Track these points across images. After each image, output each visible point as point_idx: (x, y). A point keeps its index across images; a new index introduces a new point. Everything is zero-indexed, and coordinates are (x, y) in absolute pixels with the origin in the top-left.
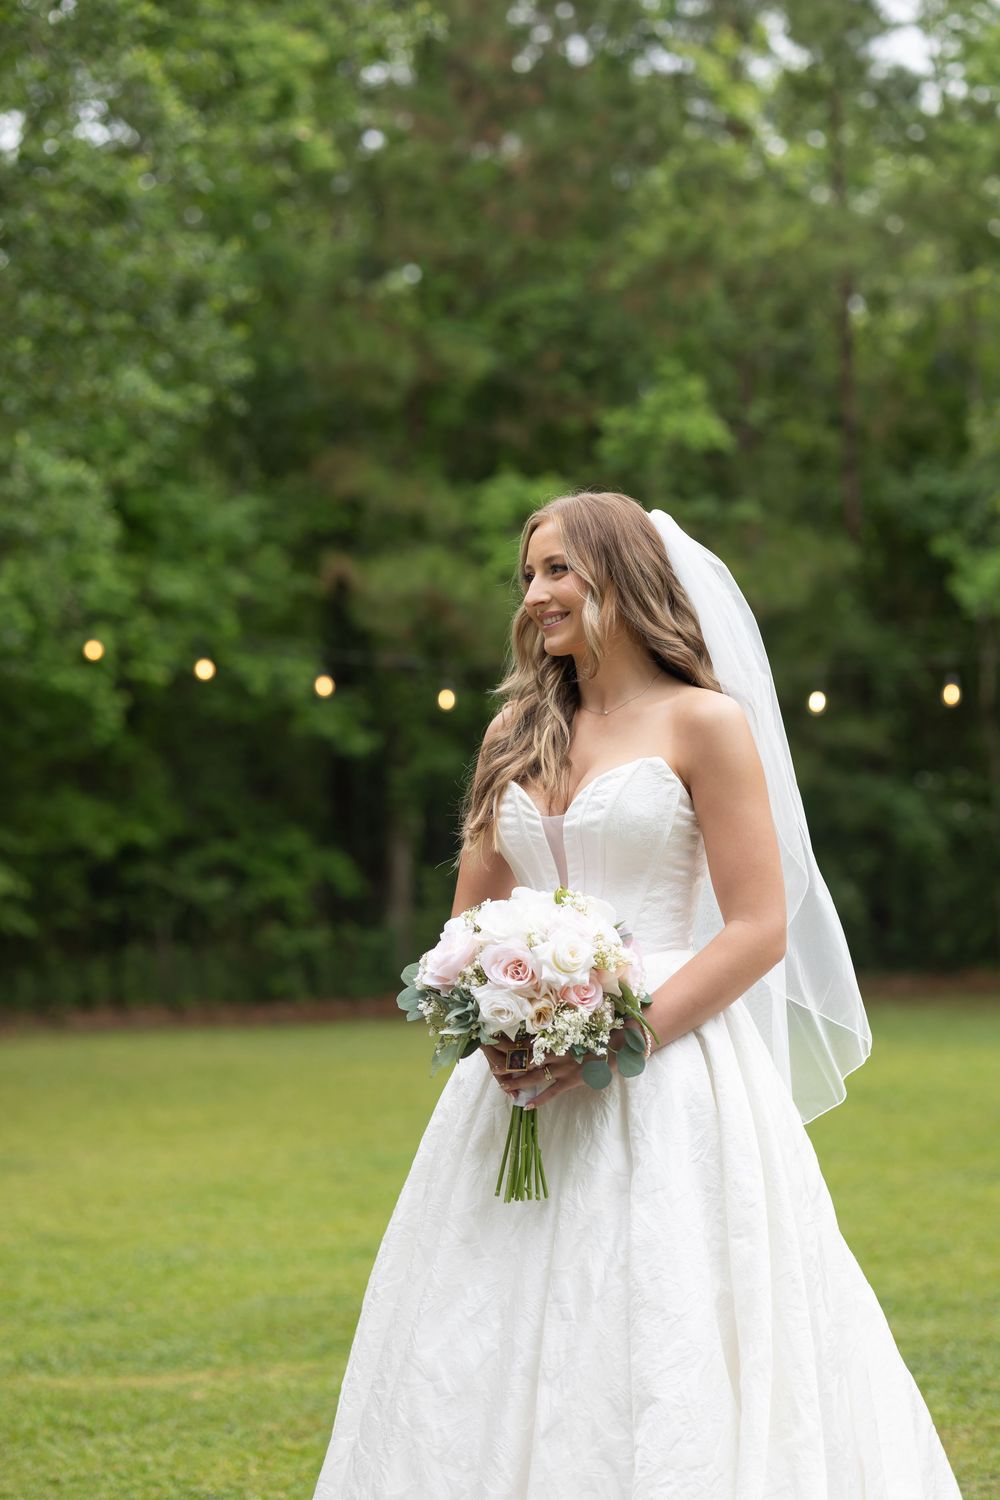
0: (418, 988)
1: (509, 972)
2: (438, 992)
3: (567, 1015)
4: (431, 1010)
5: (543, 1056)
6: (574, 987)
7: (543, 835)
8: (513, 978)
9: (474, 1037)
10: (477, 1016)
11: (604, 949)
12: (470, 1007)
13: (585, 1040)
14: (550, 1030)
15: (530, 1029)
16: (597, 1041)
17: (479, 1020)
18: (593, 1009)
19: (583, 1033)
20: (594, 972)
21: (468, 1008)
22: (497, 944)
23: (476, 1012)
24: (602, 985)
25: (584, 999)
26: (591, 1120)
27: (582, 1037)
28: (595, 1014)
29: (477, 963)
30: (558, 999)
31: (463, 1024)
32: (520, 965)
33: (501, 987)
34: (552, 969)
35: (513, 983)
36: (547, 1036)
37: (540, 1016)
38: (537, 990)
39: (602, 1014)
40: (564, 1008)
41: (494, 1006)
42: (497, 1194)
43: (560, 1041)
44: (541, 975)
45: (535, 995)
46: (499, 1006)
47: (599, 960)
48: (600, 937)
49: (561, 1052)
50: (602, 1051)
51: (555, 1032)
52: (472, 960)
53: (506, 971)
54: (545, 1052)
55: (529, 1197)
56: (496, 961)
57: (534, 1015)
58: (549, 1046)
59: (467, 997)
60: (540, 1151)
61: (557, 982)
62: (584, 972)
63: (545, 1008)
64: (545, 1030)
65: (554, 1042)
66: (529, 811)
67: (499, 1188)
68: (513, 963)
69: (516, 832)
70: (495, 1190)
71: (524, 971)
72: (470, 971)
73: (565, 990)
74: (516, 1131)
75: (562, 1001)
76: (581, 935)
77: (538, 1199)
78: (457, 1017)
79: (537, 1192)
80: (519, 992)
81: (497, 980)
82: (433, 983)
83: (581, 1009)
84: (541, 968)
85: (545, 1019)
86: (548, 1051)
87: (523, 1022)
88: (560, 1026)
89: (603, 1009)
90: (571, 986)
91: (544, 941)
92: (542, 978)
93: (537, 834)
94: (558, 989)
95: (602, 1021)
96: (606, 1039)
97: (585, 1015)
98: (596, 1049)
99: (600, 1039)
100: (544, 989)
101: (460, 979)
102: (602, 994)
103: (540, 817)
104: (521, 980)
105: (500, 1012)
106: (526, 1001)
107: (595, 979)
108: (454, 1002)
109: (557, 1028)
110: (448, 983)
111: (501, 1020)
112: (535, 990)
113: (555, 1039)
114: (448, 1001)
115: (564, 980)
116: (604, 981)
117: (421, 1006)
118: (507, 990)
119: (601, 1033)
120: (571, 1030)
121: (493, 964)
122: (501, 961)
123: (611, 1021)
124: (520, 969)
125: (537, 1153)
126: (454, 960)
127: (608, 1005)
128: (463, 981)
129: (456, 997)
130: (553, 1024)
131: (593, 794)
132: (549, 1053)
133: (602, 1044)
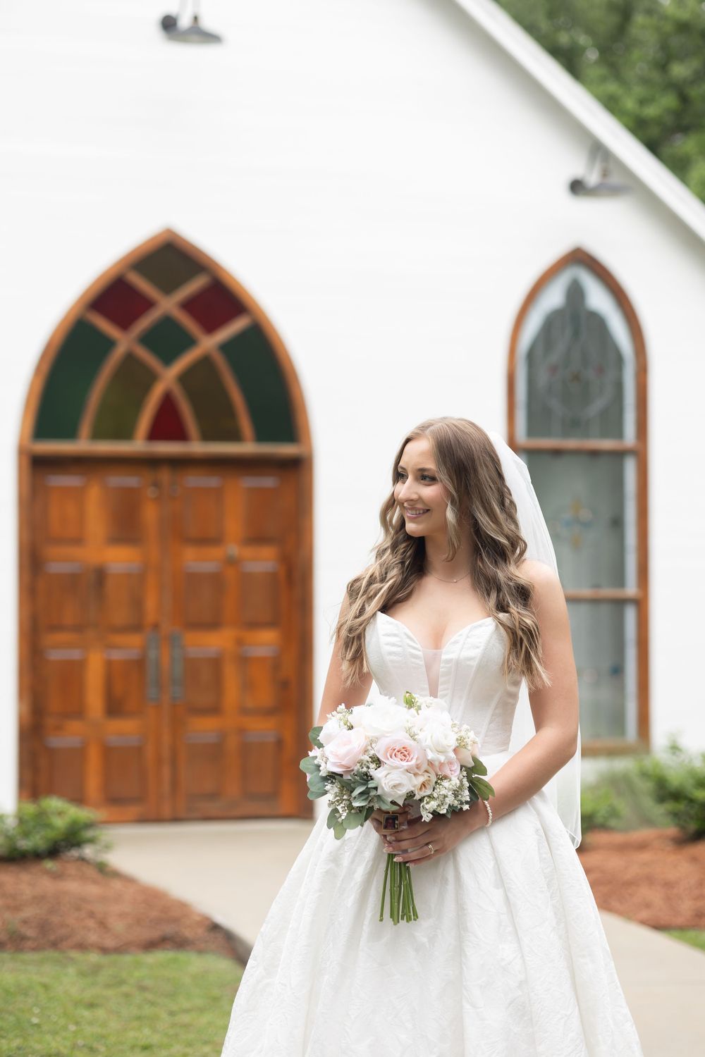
2: (340, 776)
3: (446, 783)
4: (336, 789)
6: (446, 763)
7: (422, 663)
8: (402, 760)
10: (377, 791)
11: (462, 733)
12: (371, 785)
14: (436, 796)
17: (379, 793)
20: (456, 751)
21: (369, 786)
22: (387, 737)
23: (376, 788)
24: (460, 759)
29: (371, 751)
30: (436, 773)
32: (406, 751)
33: (394, 768)
35: (403, 764)
40: (441, 779)
41: (390, 782)
43: (442, 803)
44: (424, 756)
45: (418, 771)
46: (395, 782)
47: (459, 742)
52: (366, 751)
54: (431, 812)
57: (419, 785)
58: (433, 808)
59: (367, 778)
61: (435, 760)
62: (451, 751)
65: (437, 804)
66: (411, 643)
68: (401, 749)
69: (400, 659)
72: (366, 758)
73: (440, 766)
75: (440, 774)
78: (361, 792)
80: (407, 770)
81: (391, 762)
82: (337, 770)
87: (413, 791)
88: (443, 792)
90: (444, 761)
91: (422, 732)
93: (417, 661)
94: (436, 765)
100: (426, 766)
101: (358, 765)
102: (459, 767)
103: (421, 649)
105: (396, 786)
106: (413, 776)
107: (457, 756)
108: (356, 782)
110: (348, 769)
114: (351, 782)
116: (462, 757)
117: (327, 787)
118: (401, 770)
127: (465, 773)
128: (362, 766)
129: (358, 779)
131: (468, 637)
132: (435, 813)
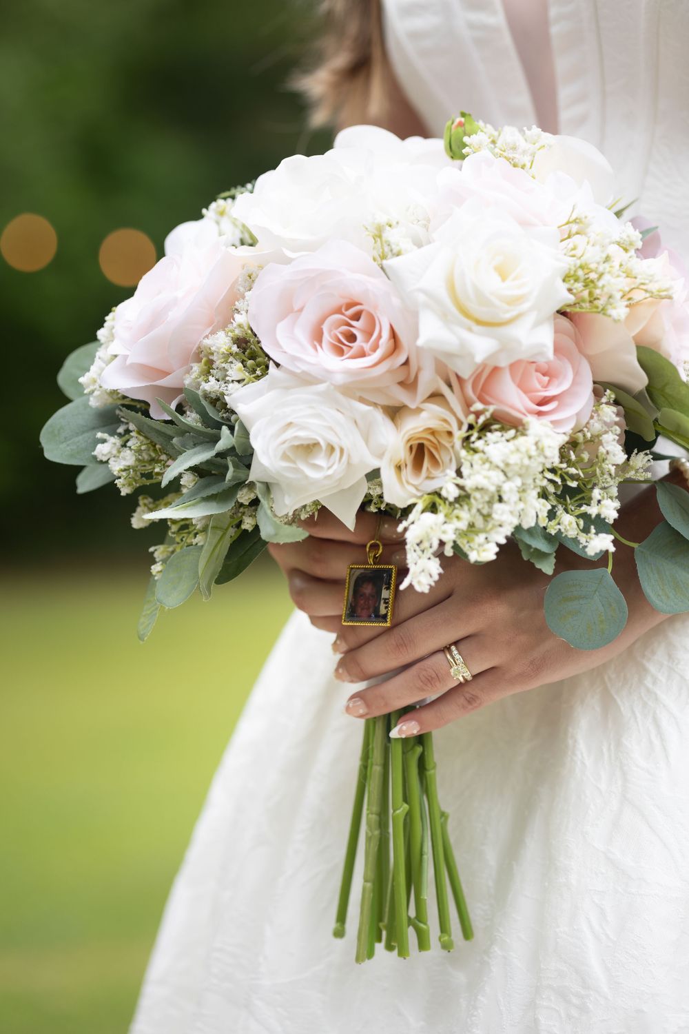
0: (94, 403)
1: (327, 337)
2: (142, 408)
3: (496, 445)
4: (128, 458)
5: (435, 567)
6: (513, 367)
8: (340, 352)
9: (248, 525)
10: (249, 466)
11: (592, 256)
12: (226, 440)
13: (552, 515)
14: (451, 492)
15: (395, 492)
16: (585, 516)
17: (253, 477)
18: (568, 428)
19: (544, 495)
20: (564, 322)
21: (221, 445)
22: (288, 261)
23: (245, 457)
24: (588, 358)
25: (544, 402)
26: (619, 744)
27: (544, 507)
28: (573, 444)
29: (240, 319)
30: (468, 404)
31: (213, 490)
32: (357, 317)
33: (306, 380)
34: (445, 317)
35: (340, 367)
36: (443, 509)
37: (420, 453)
38: (409, 384)
39: (595, 441)
40: (486, 428)
41: (290, 433)
42: (339, 933)
43: (479, 522)
44: (416, 336)
45: (402, 397)
46: (302, 434)
47: (578, 286)
48: (575, 227)
49: (484, 551)
50: (601, 543)
51: (464, 498)
52: (229, 309)
53: (318, 336)
54: (440, 555)
55: (423, 944)
56: (288, 309)
57: (404, 455)
58: (449, 537)
59: (217, 416)
60: (443, 814)
61: (464, 353)
62: (537, 324)
63: (433, 432)
64: (437, 494)
65: (463, 525)
67: (342, 917)
68: (338, 311)
70: (332, 924)
71: (369, 334)
72: (221, 342)
73: (487, 378)
74: (376, 770)
75: (478, 406)
76: (524, 224)
77: (446, 946)
78: (194, 469)
79: (444, 928)
80: (356, 390)
81: (294, 359)
82: (126, 384)
83: (536, 426)
84: (415, 315)
85: (435, 462)
86: (449, 552)
87: (374, 475)
88: (479, 477)
89: (597, 426)
90: (504, 363)
91: (419, 245)
92: (420, 342)
94: (466, 374)
95: (596, 460)
96: (610, 510)
97: (546, 442)
98: (583, 538)
99: (593, 510)
100: (428, 380)
101: (197, 368)
102: (590, 386)
104: (362, 354)
105: (308, 449)
106: (379, 417)
107: (570, 344)
108: (185, 431)
109: (469, 483)
110: (165, 382)
111: (313, 474)
112: (401, 384)
113: (465, 516)
114: (169, 430)
115: (481, 347)
116: (593, 350)
117: (102, 451)
118: (321, 387)
119: (596, 493)
120: (510, 489)
121: (282, 318)
122: (301, 310)
123: (621, 457)
124: (358, 327)
125: (438, 820)
126: (176, 315)
127: (610, 413)
128: (207, 372)
129: (191, 419)
130: (459, 473)
132: (453, 560)
133: (598, 524)
